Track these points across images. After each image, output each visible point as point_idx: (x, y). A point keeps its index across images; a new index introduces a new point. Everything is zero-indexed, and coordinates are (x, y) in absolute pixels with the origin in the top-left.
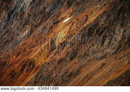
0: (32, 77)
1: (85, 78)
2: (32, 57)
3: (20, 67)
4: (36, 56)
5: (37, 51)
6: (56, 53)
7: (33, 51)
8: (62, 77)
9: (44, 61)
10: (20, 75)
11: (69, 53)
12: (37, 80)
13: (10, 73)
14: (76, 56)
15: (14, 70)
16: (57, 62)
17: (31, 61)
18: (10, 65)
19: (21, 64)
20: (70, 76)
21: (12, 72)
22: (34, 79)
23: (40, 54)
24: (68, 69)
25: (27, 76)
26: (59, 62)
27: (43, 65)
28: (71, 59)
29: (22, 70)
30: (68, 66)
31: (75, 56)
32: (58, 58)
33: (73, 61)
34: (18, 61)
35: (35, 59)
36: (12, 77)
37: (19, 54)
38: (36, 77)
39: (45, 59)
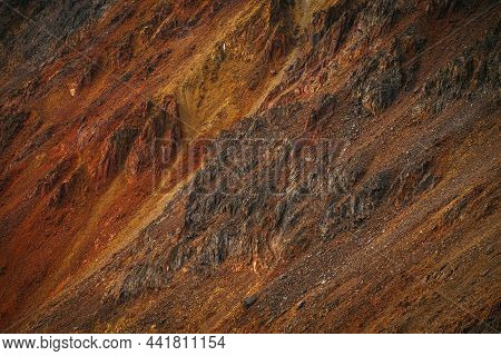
0: (169, 196)
1: (463, 206)
2: (168, 89)
3: (106, 144)
4: (190, 86)
5: (198, 58)
6: (300, 67)
7: (175, 55)
8: (332, 199)
9: (232, 113)
10: (104, 188)
11: (375, 67)
12: (198, 217)
13: (47, 174)
14: (414, 81)
15: (73, 159)
16: (305, 116)
17: (164, 113)
18: (50, 132)
19: (109, 126)
20: (380, 193)
21: (62, 170)
22: (180, 209)
23: (211, 72)
24: (368, 157)
25: (142, 193)
26: (317, 116)
27: (227, 134)
28: (388, 99)
29: (114, 165)
30: (367, 141)
31: (407, 83)
32: (312, 91)
33: (397, 112)
34: (93, 112)
35: (188, 100)
36: (62, 196)
37: (94, 73)
38: (192, 198)
39: (240, 101)
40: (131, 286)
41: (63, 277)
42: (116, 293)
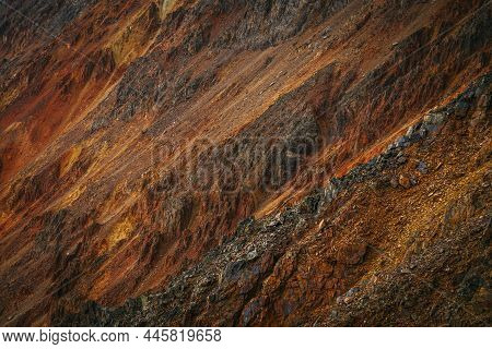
0: (110, 90)
1: (228, 91)
2: (108, 45)
3: (83, 68)
4: (117, 44)
5: (120, 33)
6: (162, 35)
7: (111, 32)
8: (177, 89)
9: (135, 55)
10: (83, 86)
11: (192, 36)
12: (122, 98)
13: (59, 80)
14: (208, 42)
15: (70, 74)
16: (164, 56)
17: (107, 56)
18: (60, 63)
19: (84, 60)
20: (195, 87)
21: (65, 79)
22: (114, 94)
23: (125, 38)
24: (191, 72)
25: (99, 88)
26: (170, 56)
27: (133, 64)
28: (198, 49)
29: (86, 77)
30: (190, 65)
31: (205, 42)
32: (167, 46)
33: (203, 53)
34: (77, 55)
35: (116, 49)
36: (66, 90)
37: (77, 40)
38: (119, 90)
39: (138, 50)
40: (96, 126)
41: (68, 122)
42: (89, 128)
